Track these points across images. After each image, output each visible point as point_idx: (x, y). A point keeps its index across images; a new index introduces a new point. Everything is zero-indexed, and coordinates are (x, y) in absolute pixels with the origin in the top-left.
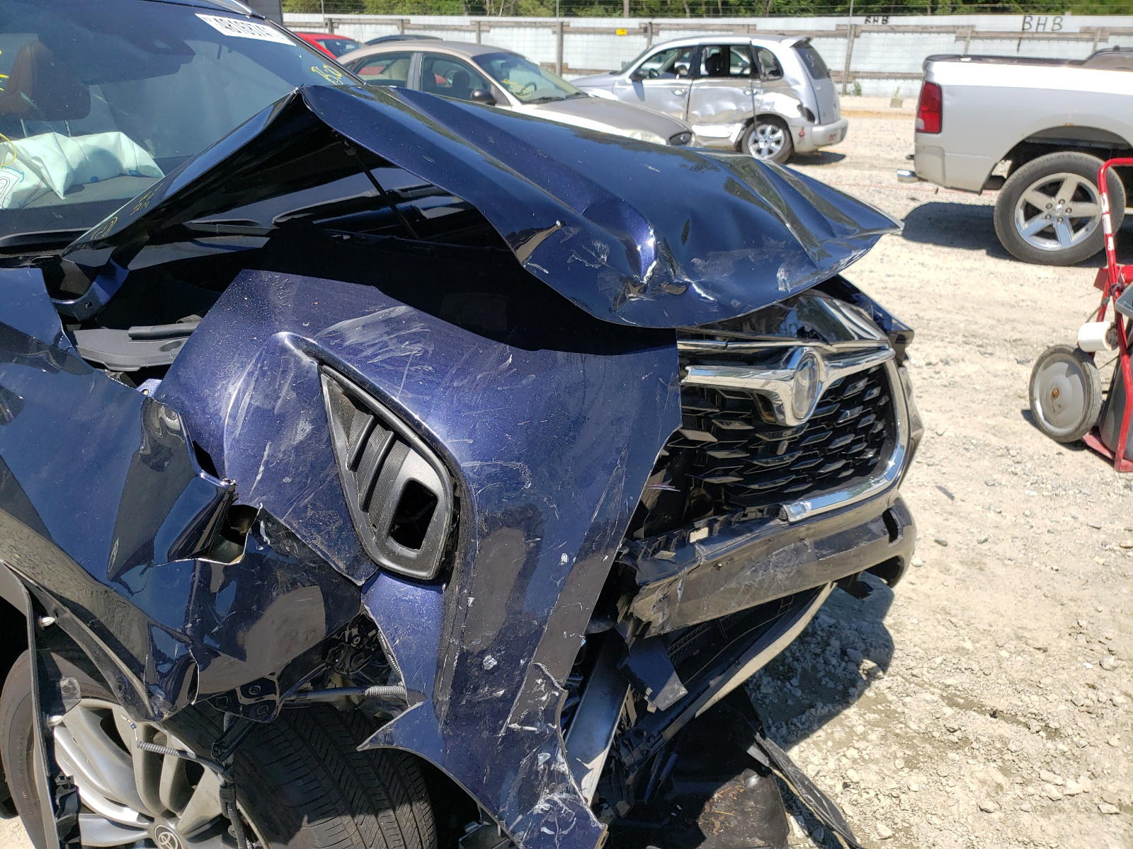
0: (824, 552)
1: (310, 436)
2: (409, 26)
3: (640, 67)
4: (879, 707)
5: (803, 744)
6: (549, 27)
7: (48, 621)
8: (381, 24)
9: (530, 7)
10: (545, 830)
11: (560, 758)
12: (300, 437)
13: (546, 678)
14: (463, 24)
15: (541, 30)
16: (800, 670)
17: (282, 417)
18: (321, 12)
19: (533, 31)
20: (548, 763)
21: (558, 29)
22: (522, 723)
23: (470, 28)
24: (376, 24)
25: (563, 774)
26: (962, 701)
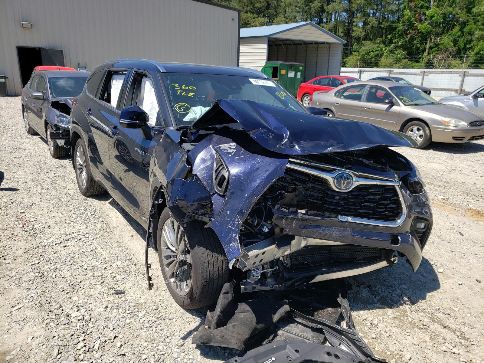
0: (356, 235)
1: (210, 165)
2: (393, 73)
3: (478, 92)
4: (403, 312)
5: (366, 311)
6: (458, 73)
7: (162, 190)
8: (381, 72)
9: (457, 65)
10: (231, 250)
11: (237, 236)
12: (208, 164)
13: (238, 219)
14: (416, 72)
15: (454, 75)
16: (381, 295)
17: (206, 160)
18: (357, 67)
19: (450, 75)
20: (235, 236)
21: (462, 74)
22: (232, 227)
23: (419, 74)
24: (379, 72)
25: (237, 239)
26: (436, 320)
